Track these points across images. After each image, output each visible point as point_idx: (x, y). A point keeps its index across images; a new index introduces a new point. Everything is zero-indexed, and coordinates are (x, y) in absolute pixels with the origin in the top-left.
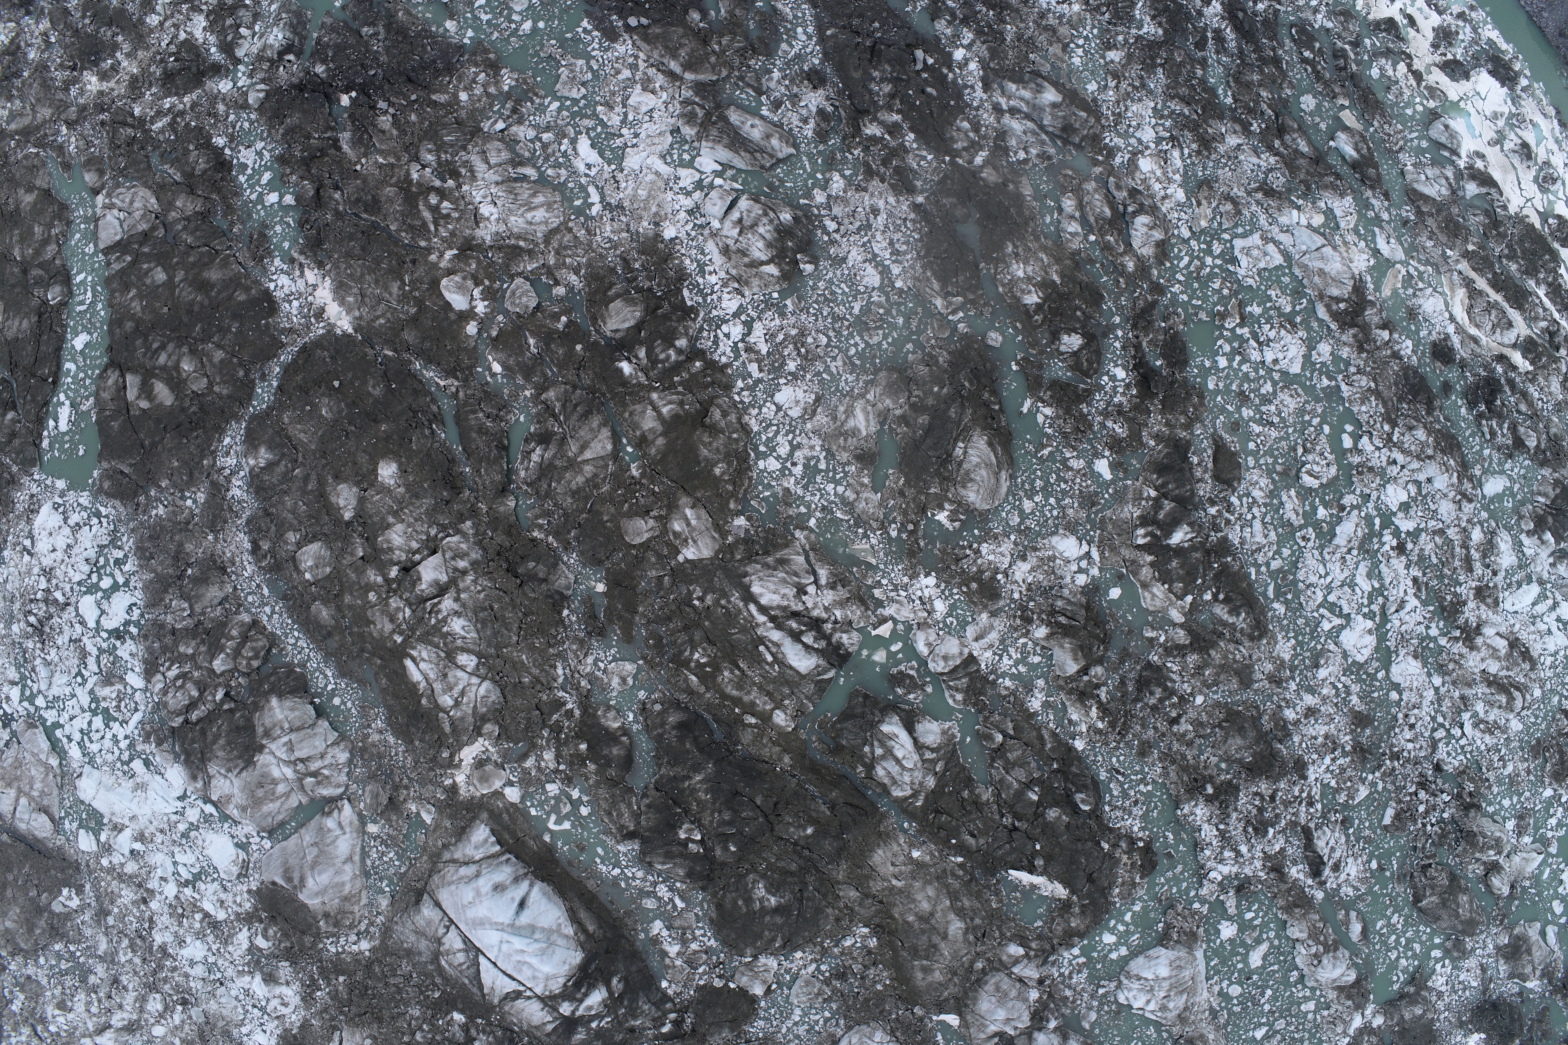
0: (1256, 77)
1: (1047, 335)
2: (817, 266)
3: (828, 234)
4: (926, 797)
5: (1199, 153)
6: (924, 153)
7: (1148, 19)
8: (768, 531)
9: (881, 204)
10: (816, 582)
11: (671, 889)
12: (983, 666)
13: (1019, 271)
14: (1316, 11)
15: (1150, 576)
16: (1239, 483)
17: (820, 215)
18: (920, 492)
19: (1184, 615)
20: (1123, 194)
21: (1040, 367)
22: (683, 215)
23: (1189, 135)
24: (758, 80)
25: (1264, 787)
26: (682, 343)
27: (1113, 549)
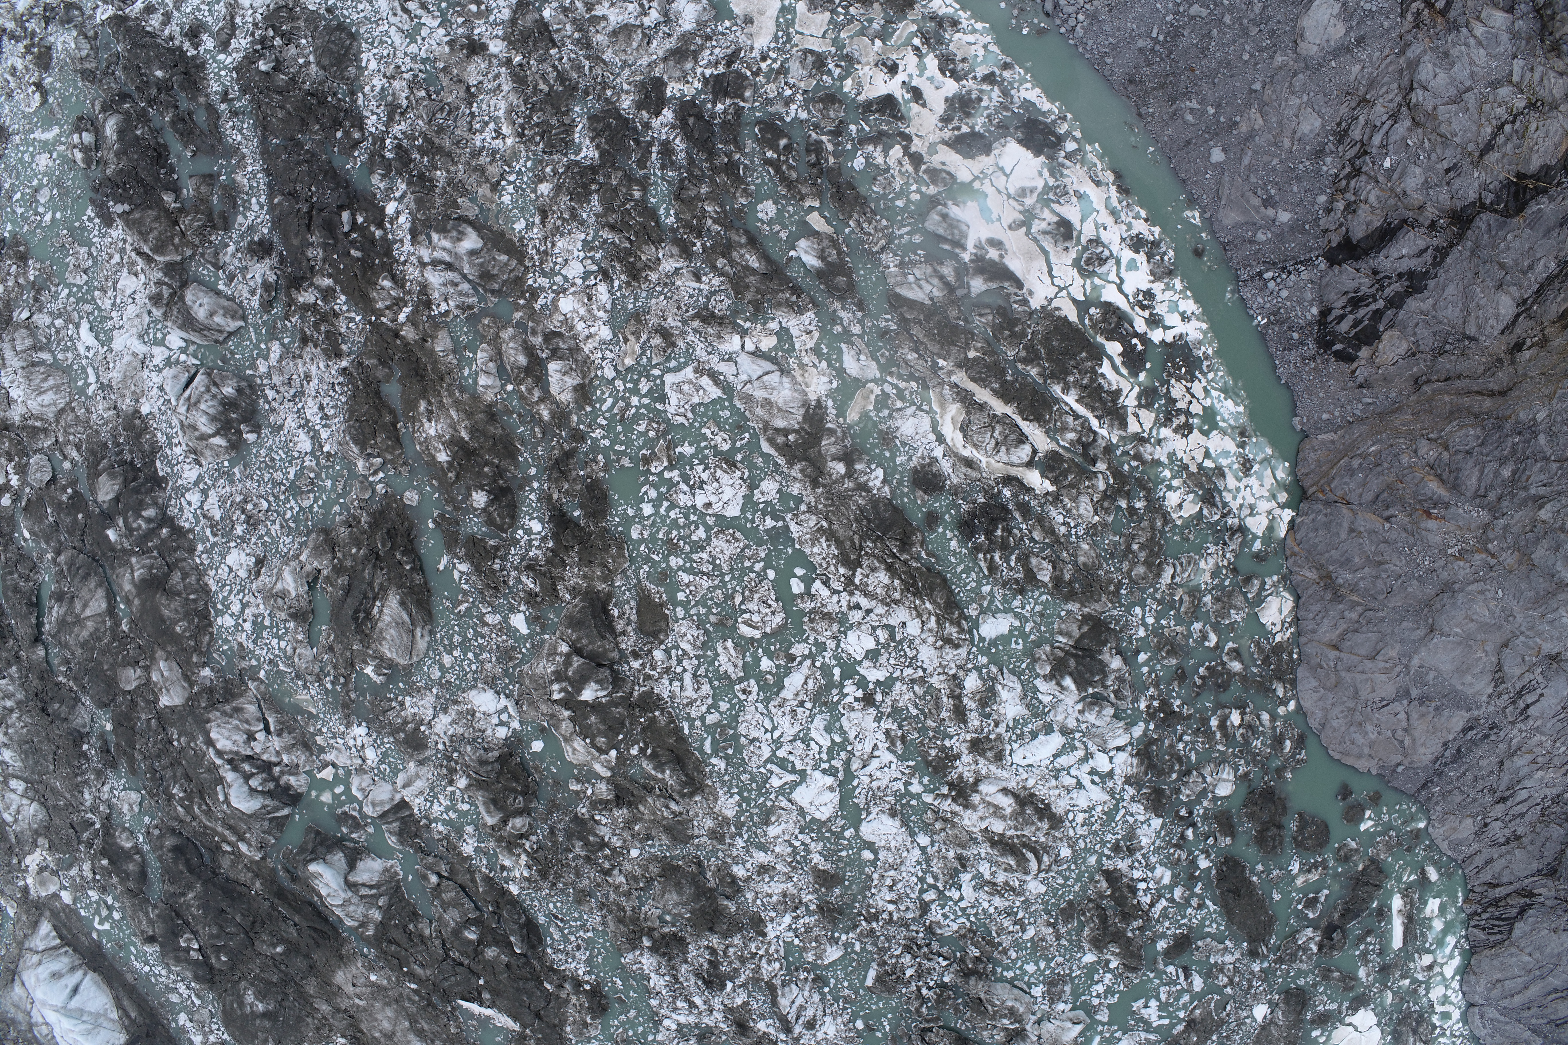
0: (704, 190)
1: (463, 491)
2: (259, 434)
3: (269, 403)
4: (376, 928)
5: (628, 284)
6: (353, 315)
7: (588, 142)
8: (226, 681)
9: (313, 369)
10: (267, 729)
11: (188, 988)
12: (416, 811)
13: (431, 429)
14: (789, 101)
15: (571, 730)
16: (667, 636)
17: (262, 385)
18: (346, 649)
19: (611, 769)
20: (538, 340)
21: (457, 523)
22: (155, 390)
23: (618, 266)
24: (216, 254)
25: (715, 941)
26: (150, 512)
27: (532, 703)
